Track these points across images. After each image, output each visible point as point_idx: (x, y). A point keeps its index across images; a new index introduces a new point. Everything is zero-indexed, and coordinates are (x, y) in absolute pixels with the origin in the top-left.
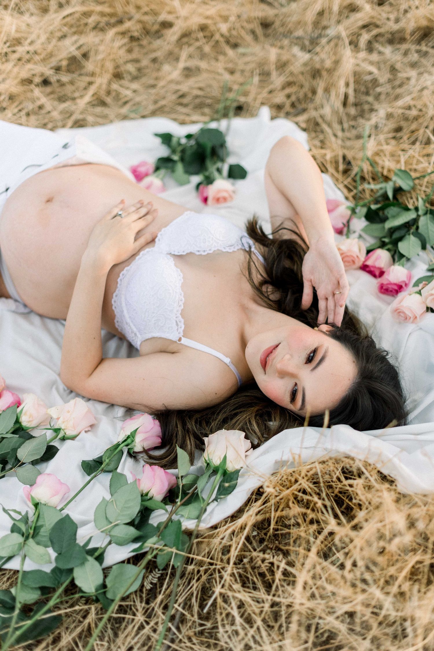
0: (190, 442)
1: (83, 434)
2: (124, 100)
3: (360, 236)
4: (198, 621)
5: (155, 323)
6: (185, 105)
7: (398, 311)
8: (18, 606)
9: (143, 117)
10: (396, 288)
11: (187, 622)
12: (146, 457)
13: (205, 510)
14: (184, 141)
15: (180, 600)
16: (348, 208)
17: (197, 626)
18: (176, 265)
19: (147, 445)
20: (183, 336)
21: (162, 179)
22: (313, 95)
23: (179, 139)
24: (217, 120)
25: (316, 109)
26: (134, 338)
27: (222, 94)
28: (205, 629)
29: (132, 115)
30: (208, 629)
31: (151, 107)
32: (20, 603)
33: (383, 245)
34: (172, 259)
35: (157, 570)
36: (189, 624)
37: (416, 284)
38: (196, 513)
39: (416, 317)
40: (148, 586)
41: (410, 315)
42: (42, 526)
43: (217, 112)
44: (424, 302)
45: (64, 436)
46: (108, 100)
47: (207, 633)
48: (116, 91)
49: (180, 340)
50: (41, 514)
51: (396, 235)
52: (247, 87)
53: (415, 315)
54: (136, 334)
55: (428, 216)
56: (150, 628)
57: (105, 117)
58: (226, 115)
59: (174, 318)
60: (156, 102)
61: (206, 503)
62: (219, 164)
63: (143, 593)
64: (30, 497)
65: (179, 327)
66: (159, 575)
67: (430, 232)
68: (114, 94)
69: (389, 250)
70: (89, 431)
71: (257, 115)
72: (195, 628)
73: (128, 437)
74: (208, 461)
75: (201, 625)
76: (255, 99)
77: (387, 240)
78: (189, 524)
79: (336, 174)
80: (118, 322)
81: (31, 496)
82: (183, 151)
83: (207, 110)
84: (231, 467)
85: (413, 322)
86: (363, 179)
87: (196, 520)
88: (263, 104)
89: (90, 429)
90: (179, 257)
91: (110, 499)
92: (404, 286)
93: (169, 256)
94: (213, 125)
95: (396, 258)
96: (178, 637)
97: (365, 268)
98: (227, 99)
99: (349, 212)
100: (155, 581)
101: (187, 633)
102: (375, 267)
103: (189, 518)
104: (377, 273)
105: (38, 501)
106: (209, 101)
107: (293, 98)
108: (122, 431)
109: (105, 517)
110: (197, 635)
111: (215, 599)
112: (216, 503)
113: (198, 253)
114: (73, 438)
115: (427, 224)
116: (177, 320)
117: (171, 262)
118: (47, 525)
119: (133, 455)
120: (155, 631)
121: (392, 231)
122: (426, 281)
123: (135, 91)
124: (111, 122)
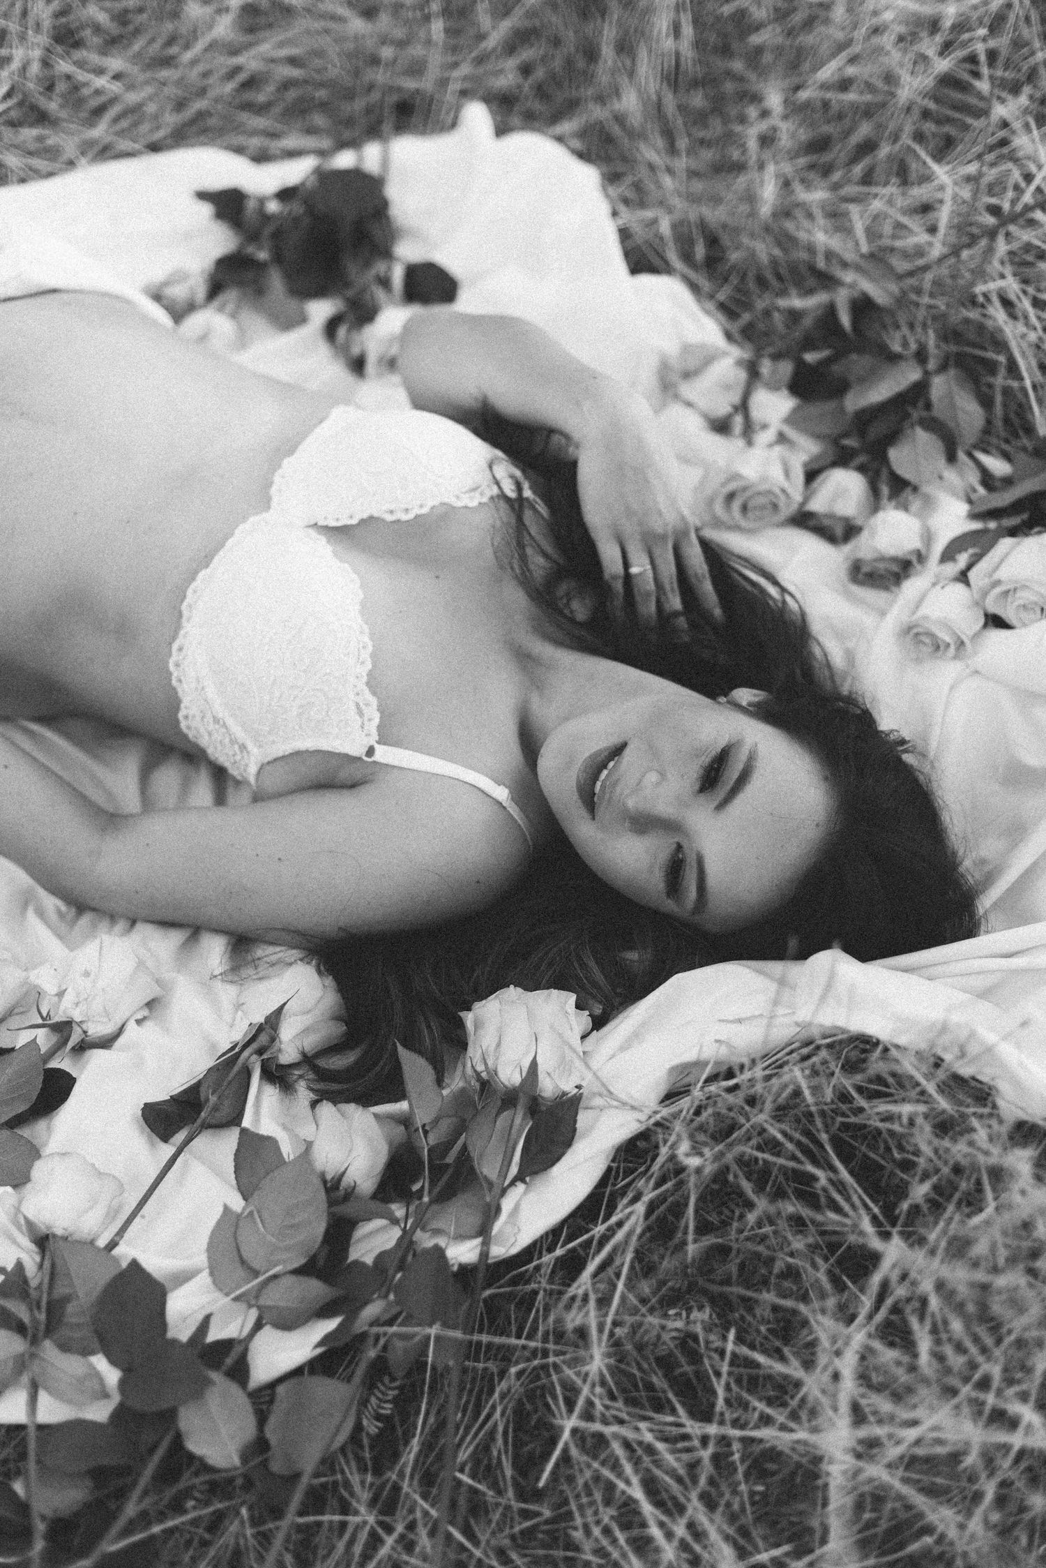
0: (429, 1027)
1: (132, 1028)
2: (94, 103)
3: (782, 438)
4: (517, 1505)
5: (300, 715)
6: (261, 109)
7: (915, 631)
8: (40, 1527)
9: (155, 148)
10: (895, 568)
11: (487, 1512)
12: (311, 1076)
13: (498, 1210)
14: (273, 207)
15: (463, 1455)
16: (739, 363)
17: (517, 1517)
18: (335, 554)
19: (311, 1043)
20: (378, 742)
21: (233, 316)
22: (589, 63)
23: (262, 201)
24: (354, 144)
25: (601, 99)
26: (238, 758)
27: (357, 73)
28: (537, 1525)
29: (125, 145)
30: (547, 1522)
31: (171, 119)
32: (43, 1518)
33: (842, 459)
34: (322, 540)
35: (386, 1379)
36: (496, 1516)
37: (948, 555)
38: (473, 1220)
39: (962, 643)
40: (372, 1427)
41: (947, 639)
42: (66, 1299)
43: (349, 122)
44: (977, 604)
45: (82, 1040)
46: (53, 106)
47: (543, 1532)
48: (68, 77)
49: (371, 752)
50: (59, 1262)
51: (876, 430)
52: (417, 51)
53: (959, 637)
54: (243, 747)
55: (952, 372)
56: (396, 1542)
57: (52, 153)
58: (374, 131)
59: (352, 696)
60: (180, 105)
61: (497, 1190)
62: (380, 267)
63: (361, 1447)
64: (22, 1222)
65: (366, 718)
66: (396, 1392)
67: (961, 415)
68: (61, 87)
69: (861, 469)
70: (145, 1018)
71: (454, 125)
72: (512, 1527)
73: (261, 1029)
74: (484, 1075)
75: (526, 1514)
76: (443, 83)
77: (850, 442)
78: (463, 1252)
79: (692, 274)
80: (186, 717)
81: (26, 1218)
82: (277, 235)
83: (319, 120)
84: (548, 1086)
85: (955, 657)
86: (762, 282)
87: (479, 1240)
88: (465, 94)
89: (146, 1012)
90: (339, 533)
91: (244, 1209)
92: (914, 560)
93: (312, 532)
94: (345, 160)
95: (885, 490)
96: (471, 1555)
97: (804, 520)
98: (371, 87)
99: (742, 375)
100: (387, 1409)
101: (493, 1542)
102: (831, 516)
103: (461, 1237)
104: (839, 531)
105: (44, 1230)
106: (322, 94)
107: (540, 74)
108: (240, 1013)
109: (237, 1259)
110: (520, 1541)
111: (565, 1450)
112: (521, 1187)
113: (389, 518)
114: (106, 1043)
115: (950, 395)
116: (360, 700)
117: (322, 546)
118: (81, 1294)
119: (277, 1075)
120: (409, 1546)
121: (866, 418)
122: (974, 545)
123: (117, 77)
124: (71, 164)
